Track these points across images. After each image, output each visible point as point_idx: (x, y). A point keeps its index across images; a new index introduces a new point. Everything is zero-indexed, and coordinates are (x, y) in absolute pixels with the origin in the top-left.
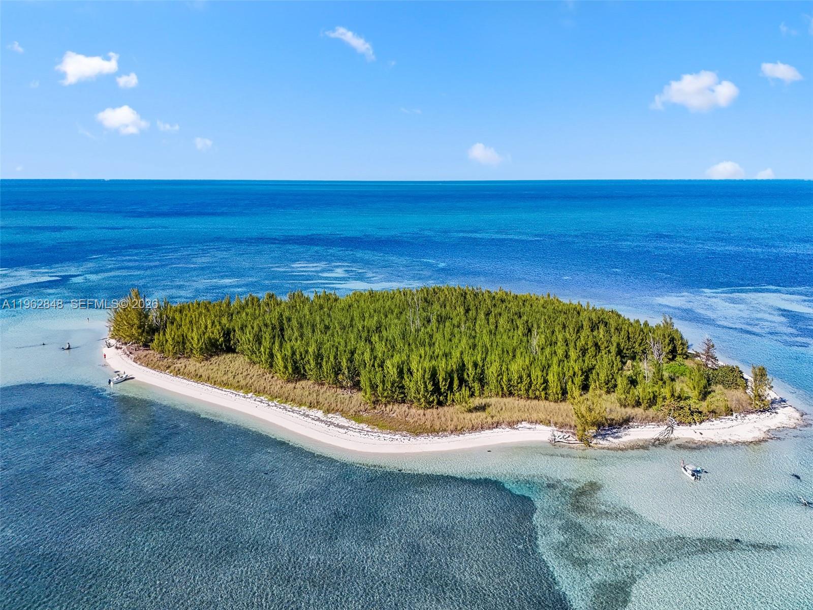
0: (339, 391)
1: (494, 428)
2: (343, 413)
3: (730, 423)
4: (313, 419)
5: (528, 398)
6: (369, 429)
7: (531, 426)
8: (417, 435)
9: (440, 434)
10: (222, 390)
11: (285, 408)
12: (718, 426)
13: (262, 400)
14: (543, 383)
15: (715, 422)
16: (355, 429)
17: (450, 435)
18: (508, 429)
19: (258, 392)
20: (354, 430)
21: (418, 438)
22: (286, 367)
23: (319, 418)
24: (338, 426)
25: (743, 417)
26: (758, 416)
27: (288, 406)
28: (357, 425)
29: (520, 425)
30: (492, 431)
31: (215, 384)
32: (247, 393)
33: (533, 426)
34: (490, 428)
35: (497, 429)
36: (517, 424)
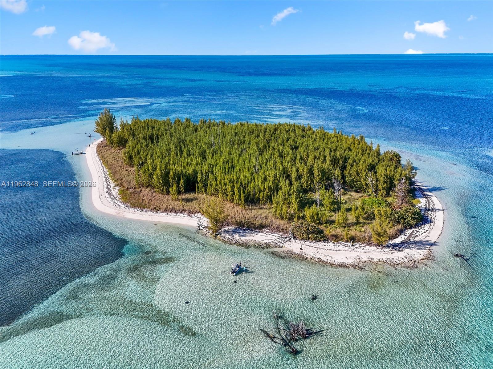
1: (179, 213)
6: (118, 198)
9: (145, 209)
16: (113, 197)
17: (149, 211)
23: (110, 188)
24: (110, 194)
25: (361, 246)
27: (110, 179)
28: (117, 195)
29: (196, 215)
30: (176, 215)
34: (175, 212)
35: (181, 214)
36: (195, 213)
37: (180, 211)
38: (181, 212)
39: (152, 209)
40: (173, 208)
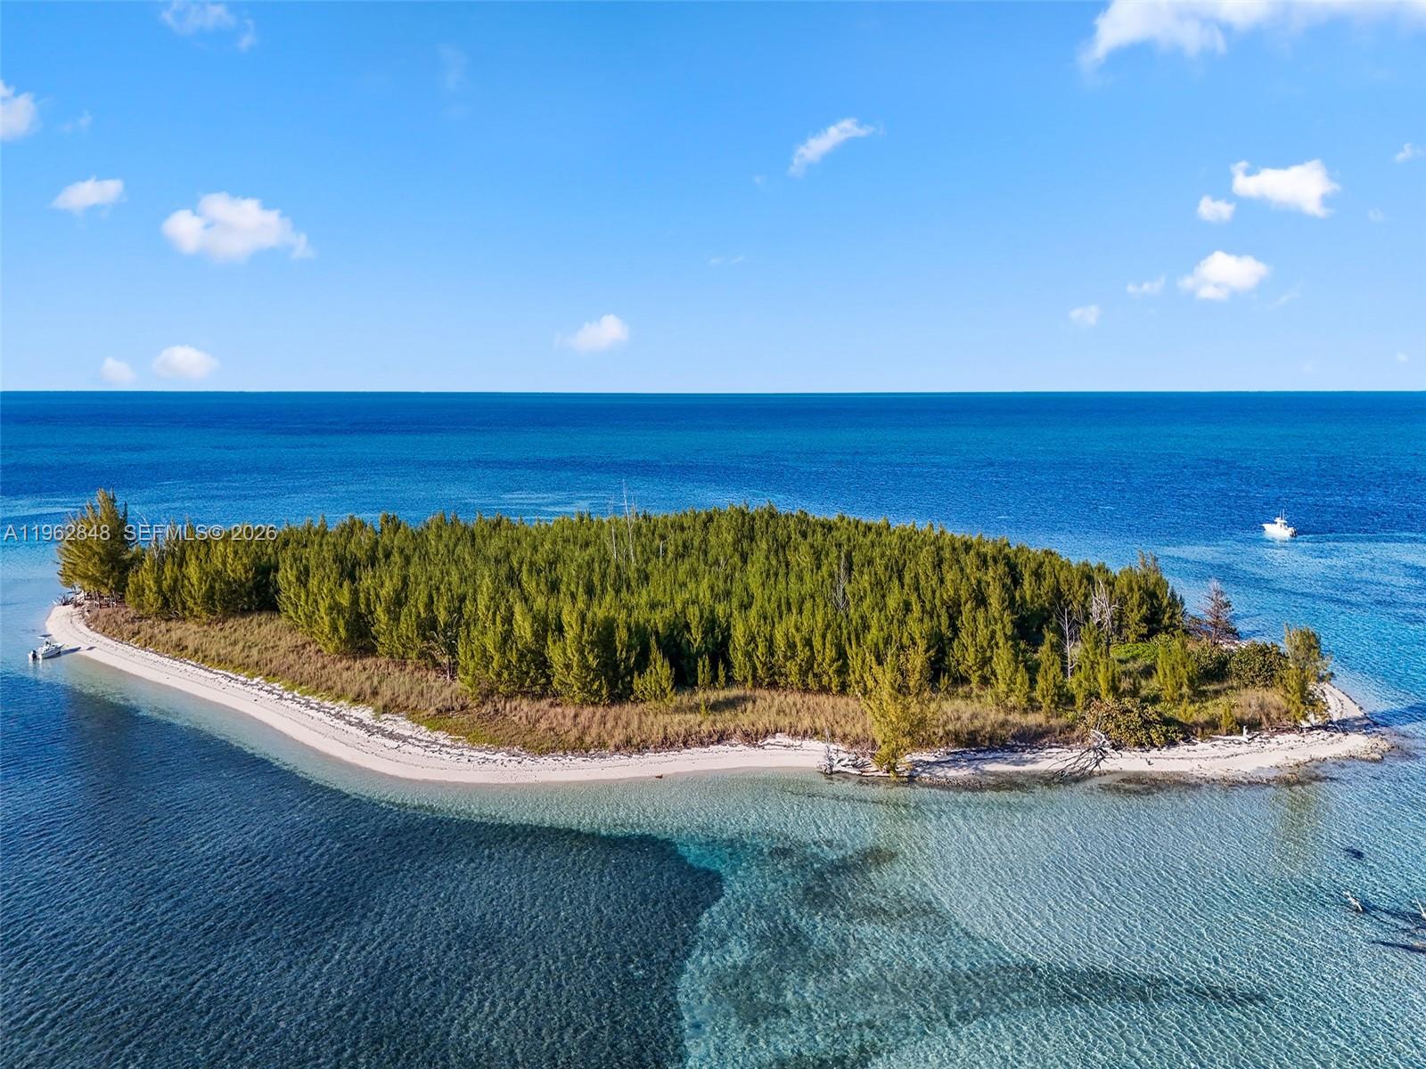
0: (432, 675)
1: (712, 743)
2: (412, 713)
3: (1233, 749)
4: (350, 723)
5: (806, 690)
6: (448, 742)
7: (791, 742)
8: (541, 754)
9: (592, 752)
10: (211, 672)
11: (308, 704)
12: (1205, 754)
13: (274, 689)
14: (838, 660)
15: (1200, 745)
16: (420, 741)
17: (612, 755)
18: (741, 747)
19: (272, 675)
20: (417, 743)
21: (541, 760)
22: (335, 629)
23: (361, 721)
24: (391, 736)
25: (1266, 738)
26: (1302, 739)
27: (314, 700)
28: (428, 733)
29: (769, 740)
30: (706, 750)
31: (203, 662)
32: (252, 677)
33: (798, 743)
34: (702, 744)
35: (720, 746)
36: (765, 736)
37: (715, 737)
38: (719, 742)
39: (618, 748)
40: (688, 734)
